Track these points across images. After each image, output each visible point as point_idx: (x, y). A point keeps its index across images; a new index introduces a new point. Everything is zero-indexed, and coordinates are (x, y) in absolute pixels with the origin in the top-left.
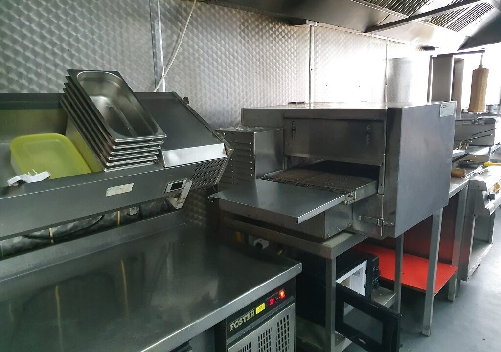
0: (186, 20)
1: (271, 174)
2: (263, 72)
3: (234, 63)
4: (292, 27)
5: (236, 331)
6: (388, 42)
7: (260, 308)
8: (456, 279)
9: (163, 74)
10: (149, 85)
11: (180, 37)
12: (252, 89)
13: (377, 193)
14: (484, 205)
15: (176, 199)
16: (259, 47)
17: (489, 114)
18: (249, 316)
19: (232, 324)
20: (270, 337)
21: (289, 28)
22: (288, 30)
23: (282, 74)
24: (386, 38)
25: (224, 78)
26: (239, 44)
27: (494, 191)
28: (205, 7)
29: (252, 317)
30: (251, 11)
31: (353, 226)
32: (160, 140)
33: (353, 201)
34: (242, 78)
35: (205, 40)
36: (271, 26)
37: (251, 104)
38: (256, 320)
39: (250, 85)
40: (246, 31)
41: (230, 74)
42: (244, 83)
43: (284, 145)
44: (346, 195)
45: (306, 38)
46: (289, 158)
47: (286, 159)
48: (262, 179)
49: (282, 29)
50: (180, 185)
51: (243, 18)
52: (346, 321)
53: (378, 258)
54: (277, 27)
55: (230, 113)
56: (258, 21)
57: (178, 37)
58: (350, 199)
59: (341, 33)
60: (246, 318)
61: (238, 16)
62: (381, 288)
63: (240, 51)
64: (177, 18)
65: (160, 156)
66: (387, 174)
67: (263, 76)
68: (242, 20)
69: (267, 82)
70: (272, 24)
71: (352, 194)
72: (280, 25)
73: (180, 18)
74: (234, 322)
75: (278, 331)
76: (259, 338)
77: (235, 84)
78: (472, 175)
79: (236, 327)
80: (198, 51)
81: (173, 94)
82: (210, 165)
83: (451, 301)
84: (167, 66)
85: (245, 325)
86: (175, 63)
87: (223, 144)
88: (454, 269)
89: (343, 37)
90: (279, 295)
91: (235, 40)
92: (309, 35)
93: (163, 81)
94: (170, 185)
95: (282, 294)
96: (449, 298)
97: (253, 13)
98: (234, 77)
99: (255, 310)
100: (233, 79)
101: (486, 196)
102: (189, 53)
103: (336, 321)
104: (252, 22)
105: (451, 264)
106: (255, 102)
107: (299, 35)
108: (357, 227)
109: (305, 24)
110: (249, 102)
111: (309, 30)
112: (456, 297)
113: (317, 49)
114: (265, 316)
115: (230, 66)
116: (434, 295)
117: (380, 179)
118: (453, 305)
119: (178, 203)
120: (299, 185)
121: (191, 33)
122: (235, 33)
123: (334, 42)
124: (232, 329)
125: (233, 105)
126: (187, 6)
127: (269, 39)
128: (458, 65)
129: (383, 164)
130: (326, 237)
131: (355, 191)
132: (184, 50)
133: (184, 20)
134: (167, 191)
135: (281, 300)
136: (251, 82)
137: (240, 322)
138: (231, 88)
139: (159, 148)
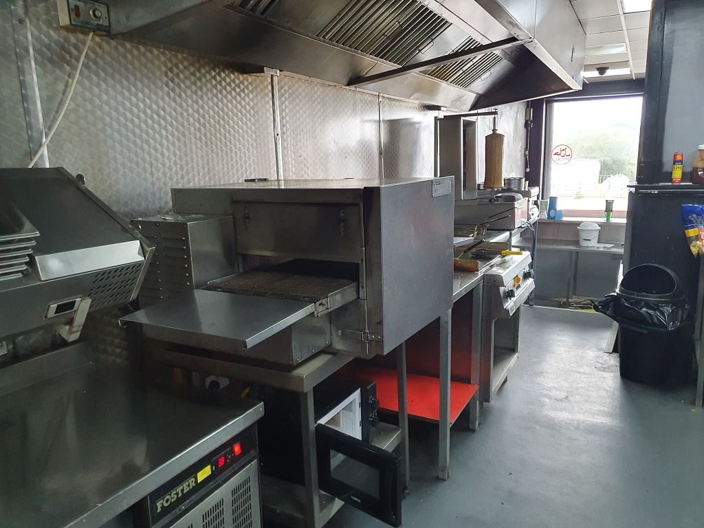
0: (78, 60)
1: (218, 280)
2: (206, 137)
3: (159, 125)
4: (245, 76)
5: (166, 511)
6: (380, 99)
7: (203, 474)
8: (478, 402)
9: (44, 140)
10: (20, 157)
11: (69, 86)
12: (189, 161)
13: (359, 298)
14: (502, 305)
15: (67, 327)
16: (197, 102)
17: (509, 190)
18: (186, 486)
19: (160, 502)
20: (222, 512)
21: (241, 78)
22: (239, 79)
23: (235, 140)
24: (377, 94)
25: (146, 146)
26: (167, 98)
27: (514, 286)
28: (108, 43)
29: (191, 487)
30: (182, 52)
31: (333, 344)
32: (29, 240)
33: (326, 312)
34: (174, 146)
35: (111, 91)
36: (213, 73)
37: (189, 183)
38: (197, 491)
39: (186, 155)
40: (176, 80)
41: (155, 140)
42: (178, 152)
43: (236, 240)
44: (315, 303)
45: (266, 91)
46: (245, 257)
47: (240, 259)
48: (204, 289)
49: (230, 78)
50: (72, 305)
51: (171, 62)
52: (334, 476)
53: (375, 384)
54: (223, 75)
55: (158, 196)
56: (194, 66)
57: (66, 86)
58: (321, 308)
59: (316, 85)
60: (182, 490)
61: (163, 59)
62: (382, 424)
63: (167, 108)
64: (62, 59)
65: (32, 263)
66: (369, 273)
67: (206, 142)
68: (169, 65)
69: (212, 152)
70: (215, 71)
71: (324, 301)
72: (227, 72)
73: (68, 57)
74: (163, 499)
75: (234, 502)
76: (204, 517)
77: (162, 154)
78: (488, 267)
79: (166, 505)
80: (101, 108)
81: (59, 171)
82: (118, 273)
83: (473, 431)
84: (50, 128)
85: (180, 501)
86: (62, 125)
87: (138, 241)
88: (474, 388)
89: (318, 91)
90: (232, 451)
91: (160, 93)
92: (270, 88)
93: (44, 151)
94: (54, 306)
95: (237, 449)
96: (471, 427)
97: (185, 55)
98: (162, 145)
99: (196, 478)
100: (158, 146)
101: (505, 292)
102: (86, 111)
103: (319, 477)
104: (185, 68)
105: (470, 383)
106: (196, 179)
107: (256, 87)
108: (339, 345)
109: (263, 72)
110: (186, 179)
111: (270, 80)
112: (479, 424)
113: (283, 107)
114: (212, 484)
115: (153, 129)
116: (449, 426)
117: (360, 280)
118: (476, 435)
119: (70, 332)
120: (256, 294)
121: (88, 80)
122: (159, 83)
123: (307, 98)
124: (159, 510)
125: (161, 184)
126: (78, 41)
127: (212, 92)
128: (468, 129)
129: (362, 260)
130: (295, 364)
131: (327, 297)
132: (78, 105)
133: (73, 61)
134: (49, 316)
135: (235, 459)
136: (188, 151)
137: (172, 497)
138: (157, 160)
139: (30, 252)
